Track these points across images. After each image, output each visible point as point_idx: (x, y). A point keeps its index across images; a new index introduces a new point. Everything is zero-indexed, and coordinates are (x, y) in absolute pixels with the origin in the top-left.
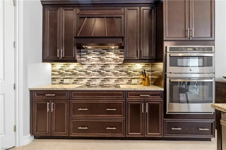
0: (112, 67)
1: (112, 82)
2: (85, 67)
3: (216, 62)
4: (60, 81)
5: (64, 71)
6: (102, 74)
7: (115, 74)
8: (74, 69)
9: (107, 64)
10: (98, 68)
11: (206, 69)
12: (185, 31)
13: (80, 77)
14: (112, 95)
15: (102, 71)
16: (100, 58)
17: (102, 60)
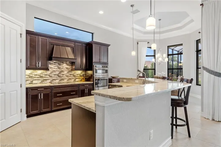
0: (66, 72)
1: (65, 81)
2: (48, 72)
3: (109, 71)
4: (30, 82)
5: (33, 75)
6: (60, 77)
7: (67, 76)
8: (41, 74)
9: (63, 71)
10: (57, 73)
11: (105, 74)
12: (100, 59)
13: (45, 78)
14: (73, 86)
15: (60, 75)
16: (58, 67)
17: (59, 68)
